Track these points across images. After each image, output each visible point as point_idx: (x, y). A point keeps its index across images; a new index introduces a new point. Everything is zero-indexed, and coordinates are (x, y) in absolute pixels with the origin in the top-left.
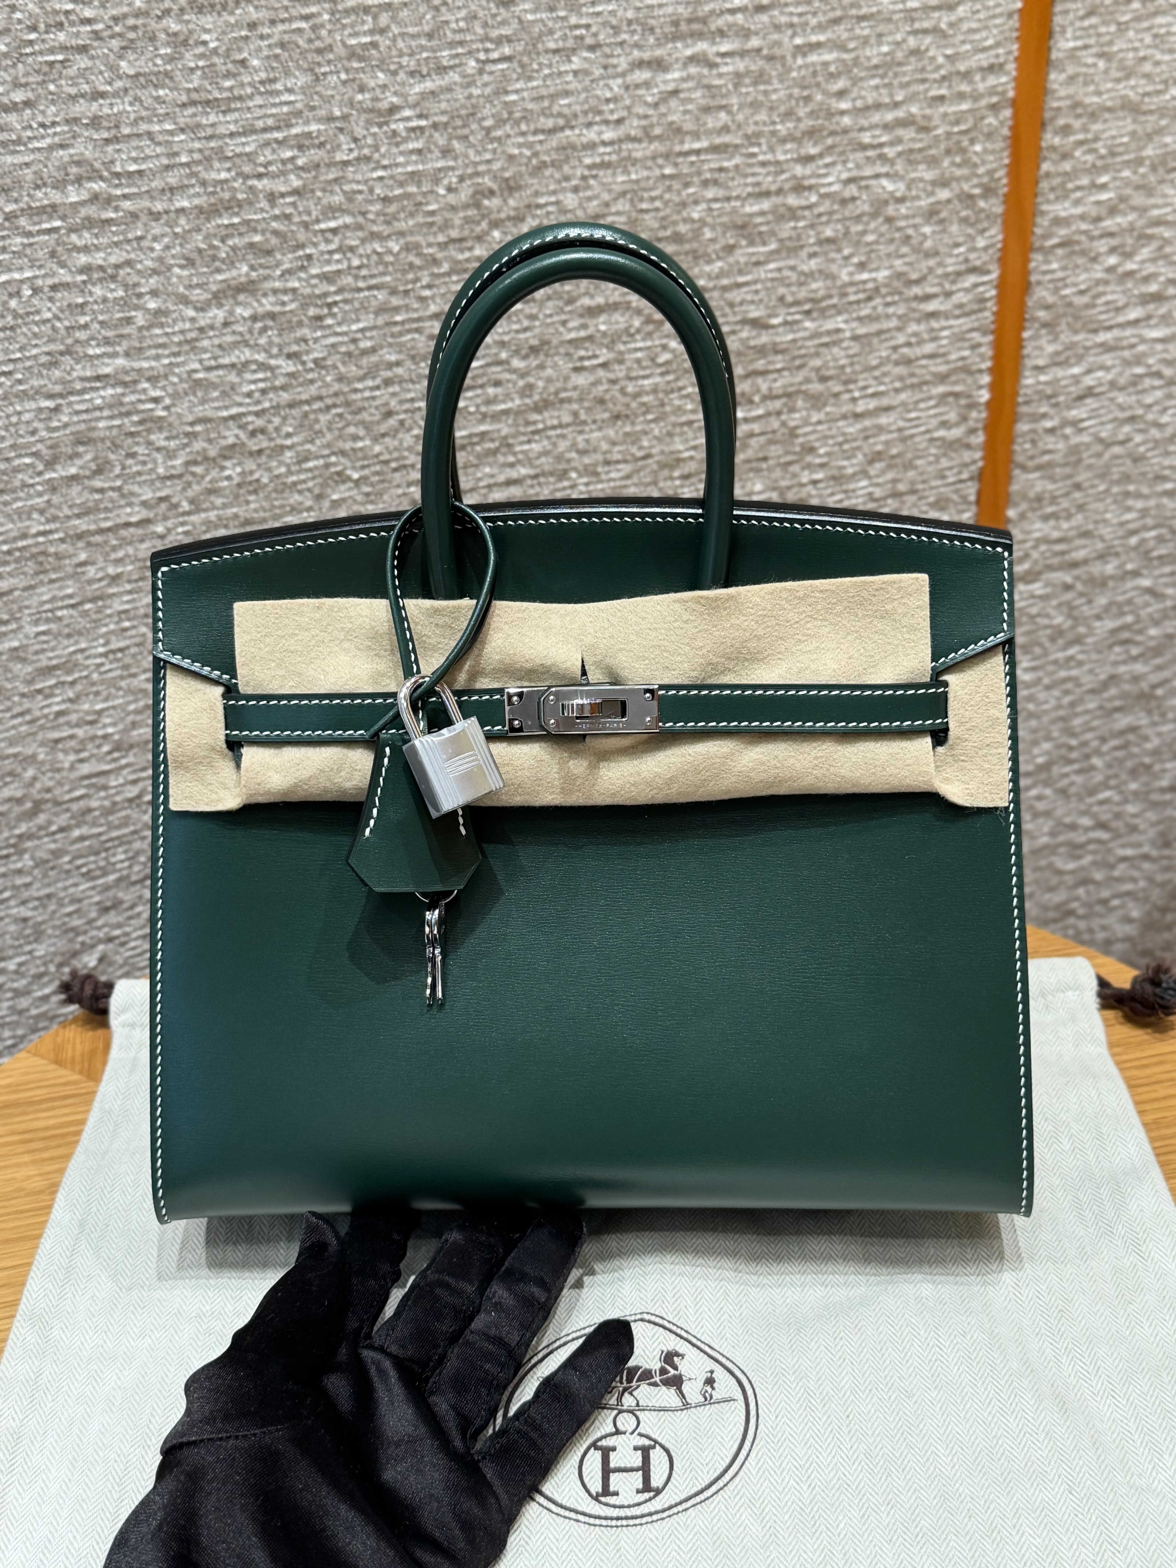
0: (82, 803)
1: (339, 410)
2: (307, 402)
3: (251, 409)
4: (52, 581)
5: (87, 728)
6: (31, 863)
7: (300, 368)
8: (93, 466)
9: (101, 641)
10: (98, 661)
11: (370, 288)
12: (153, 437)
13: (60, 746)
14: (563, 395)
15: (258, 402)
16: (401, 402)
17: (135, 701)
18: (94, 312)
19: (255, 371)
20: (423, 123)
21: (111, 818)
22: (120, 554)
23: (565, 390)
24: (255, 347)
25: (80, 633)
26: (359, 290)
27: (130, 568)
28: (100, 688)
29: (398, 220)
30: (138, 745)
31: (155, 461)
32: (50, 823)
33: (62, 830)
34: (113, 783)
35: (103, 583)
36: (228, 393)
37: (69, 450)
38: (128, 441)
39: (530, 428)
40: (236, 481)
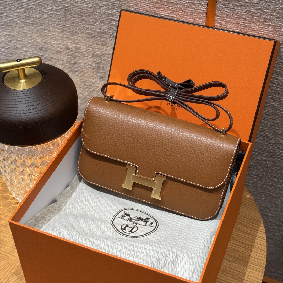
3: (49, 12)
4: (18, 27)
7: (57, 9)
8: (24, 12)
9: (27, 40)
12: (33, 10)
13: (21, 53)
15: (50, 12)
16: (76, 22)
19: (50, 6)
22: (29, 27)
25: (23, 37)
31: (34, 14)
35: (27, 31)
36: (45, 8)
37: (20, 7)
38: (29, 10)
39: (101, 36)
40: (47, 23)
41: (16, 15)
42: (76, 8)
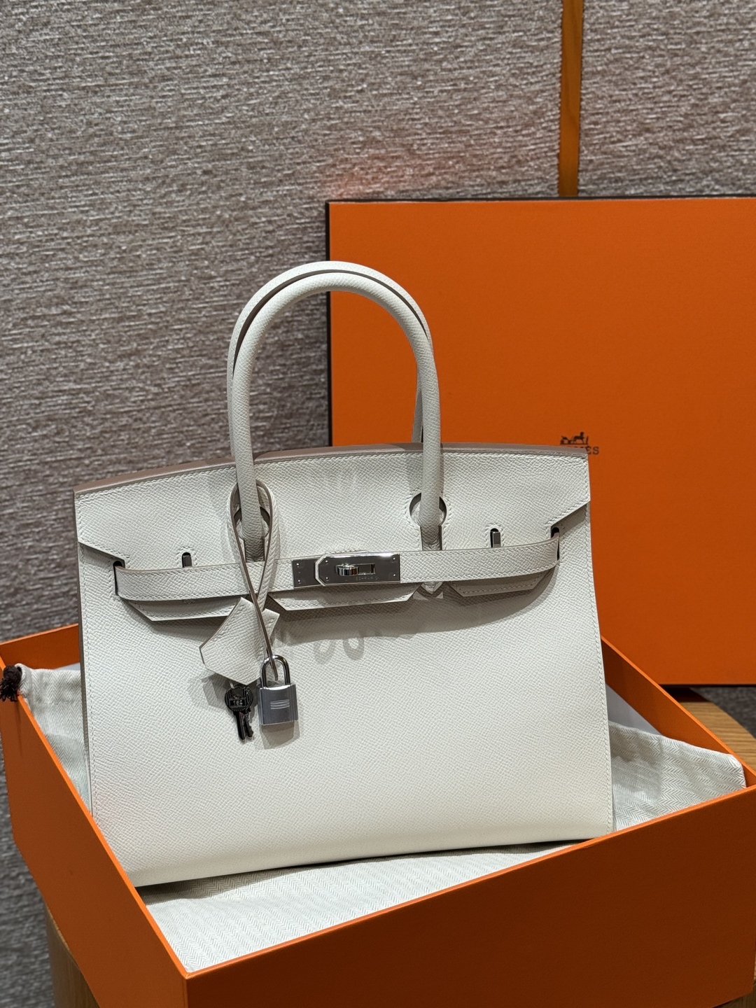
0: (39, 591)
1: (181, 412)
2: (164, 407)
3: (135, 408)
4: (32, 483)
5: (44, 554)
6: (11, 618)
7: (161, 391)
8: (56, 431)
9: (54, 513)
10: (52, 522)
11: (198, 356)
12: (86, 419)
13: (30, 562)
14: (301, 411)
15: (139, 406)
17: (69, 544)
18: (60, 362)
19: (138, 392)
20: (228, 283)
21: (53, 601)
22: (66, 472)
23: (302, 408)
24: (139, 381)
25: (43, 508)
26: (192, 356)
27: (70, 479)
28: (52, 536)
29: (214, 326)
30: (70, 565)
31: (86, 430)
32: (22, 600)
33: (27, 604)
34: (55, 583)
35: (57, 486)
36: (124, 400)
37: (44, 423)
38: (73, 420)
39: (283, 426)
40: (126, 442)
41: (31, 448)
42: (215, 373)
